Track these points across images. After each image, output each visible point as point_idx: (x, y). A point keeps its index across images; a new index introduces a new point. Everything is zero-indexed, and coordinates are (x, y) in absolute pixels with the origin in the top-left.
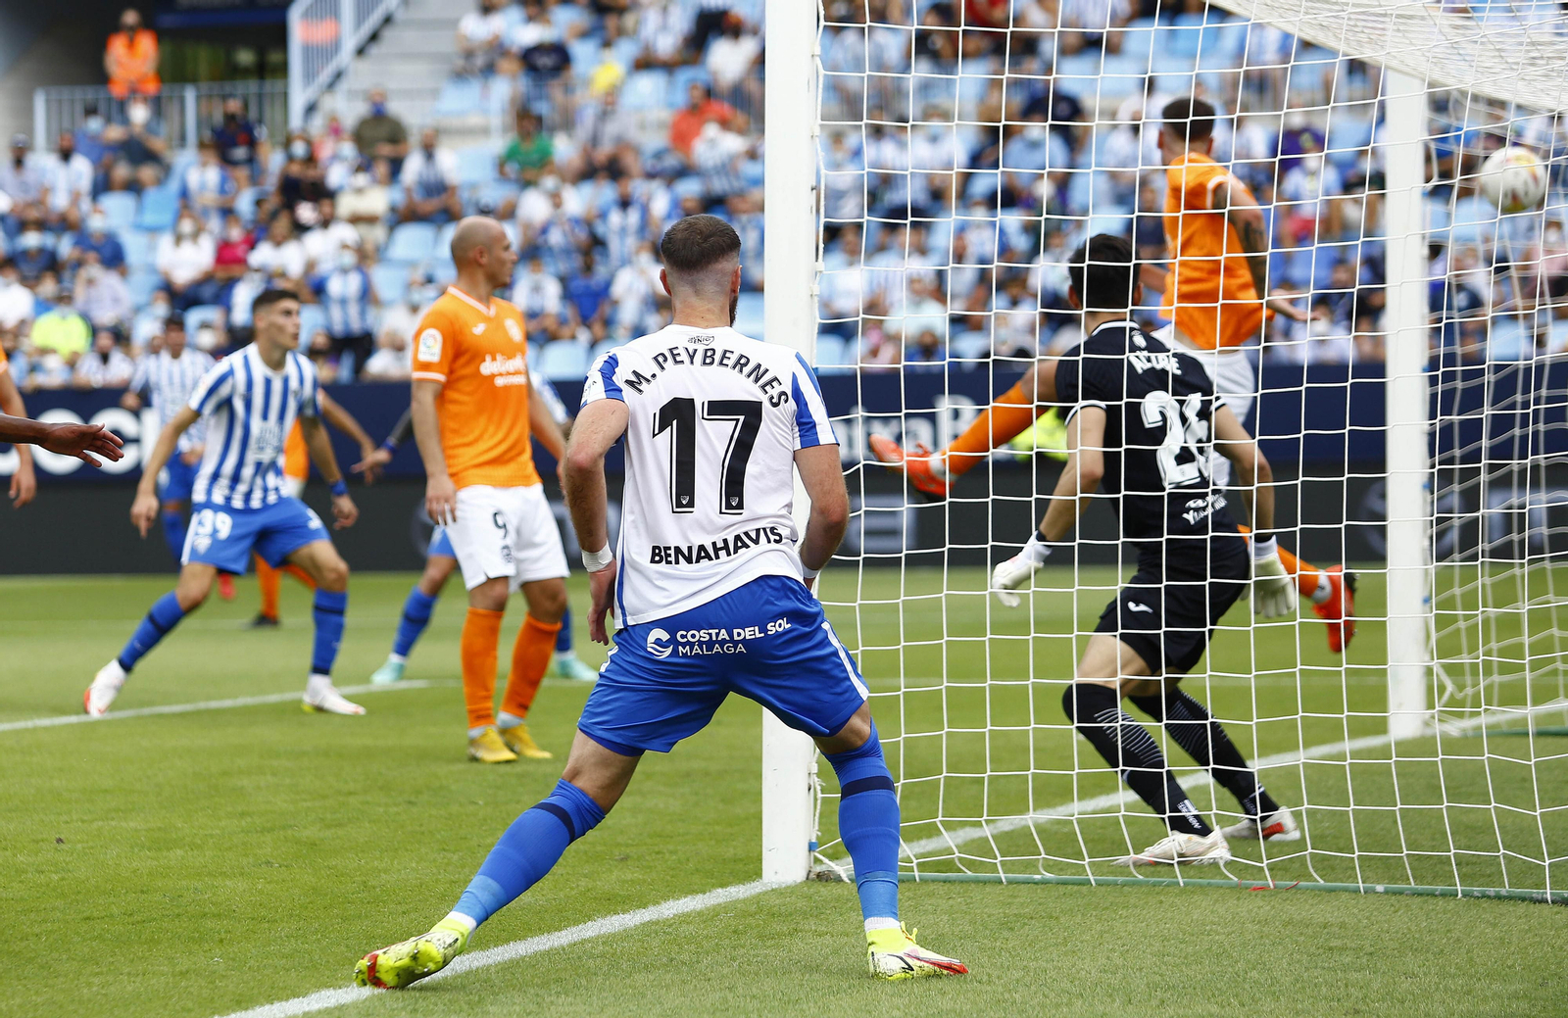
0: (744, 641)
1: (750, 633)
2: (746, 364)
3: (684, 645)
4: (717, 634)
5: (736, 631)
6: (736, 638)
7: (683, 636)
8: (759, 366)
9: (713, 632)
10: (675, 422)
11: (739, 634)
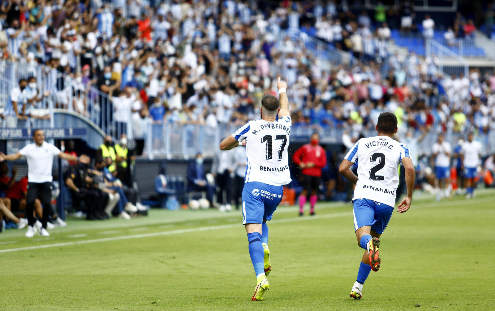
0: (273, 197)
1: (275, 195)
2: (282, 127)
3: (262, 193)
4: (268, 193)
5: (272, 194)
6: (272, 196)
7: (262, 191)
8: (284, 126)
9: (268, 192)
10: (267, 140)
11: (273, 195)
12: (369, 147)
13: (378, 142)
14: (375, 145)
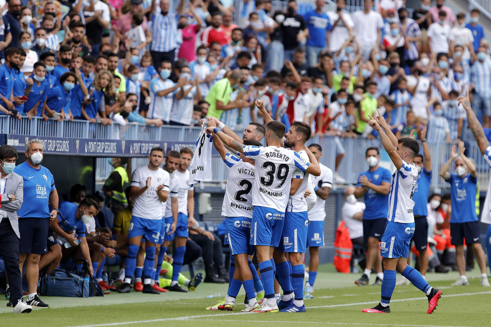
12: (240, 173)
13: (250, 171)
14: (247, 173)
